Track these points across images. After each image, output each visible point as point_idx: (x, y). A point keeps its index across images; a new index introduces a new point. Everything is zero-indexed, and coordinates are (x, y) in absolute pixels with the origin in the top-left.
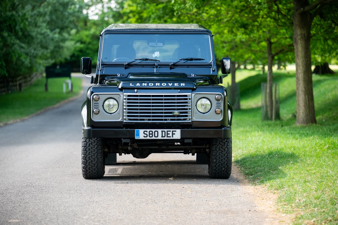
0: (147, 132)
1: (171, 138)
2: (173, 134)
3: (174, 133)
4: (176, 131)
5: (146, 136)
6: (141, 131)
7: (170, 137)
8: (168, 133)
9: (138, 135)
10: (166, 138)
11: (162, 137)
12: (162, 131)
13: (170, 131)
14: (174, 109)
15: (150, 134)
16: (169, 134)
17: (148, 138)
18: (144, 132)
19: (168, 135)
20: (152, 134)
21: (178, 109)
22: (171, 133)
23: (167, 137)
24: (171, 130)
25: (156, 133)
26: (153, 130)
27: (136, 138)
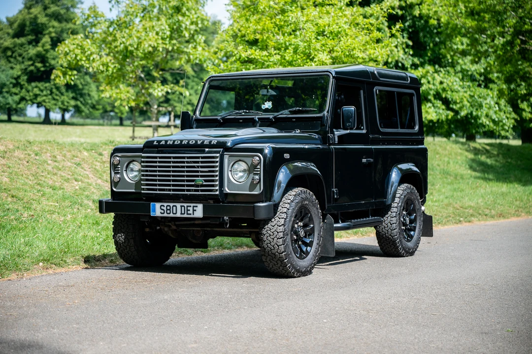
0: (164, 206)
1: (192, 216)
2: (194, 210)
3: (195, 208)
4: (197, 206)
5: (163, 212)
6: (158, 205)
7: (191, 214)
8: (189, 208)
9: (154, 211)
10: (185, 216)
11: (181, 214)
12: (181, 206)
13: (190, 206)
14: (197, 176)
15: (167, 210)
16: (189, 210)
17: (165, 215)
18: (161, 206)
19: (189, 212)
20: (170, 210)
21: (202, 176)
22: (191, 209)
23: (187, 214)
24: (192, 205)
25: (174, 208)
26: (172, 205)
27: (152, 214)
